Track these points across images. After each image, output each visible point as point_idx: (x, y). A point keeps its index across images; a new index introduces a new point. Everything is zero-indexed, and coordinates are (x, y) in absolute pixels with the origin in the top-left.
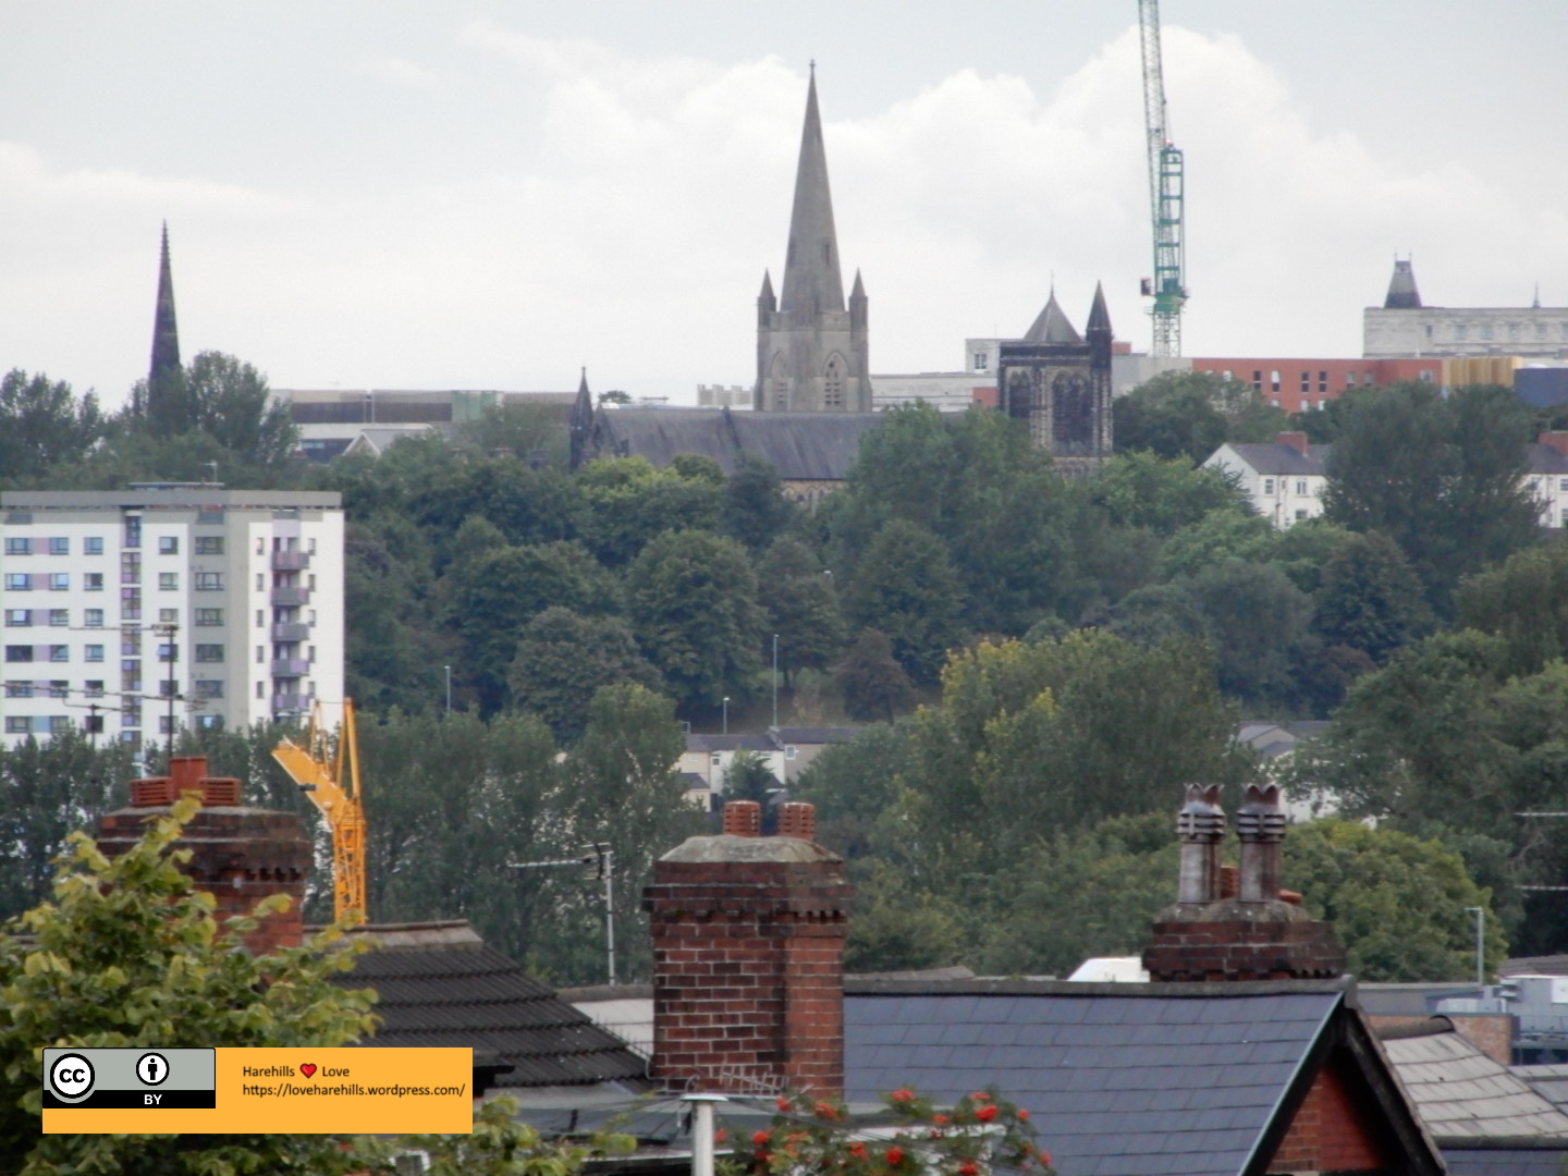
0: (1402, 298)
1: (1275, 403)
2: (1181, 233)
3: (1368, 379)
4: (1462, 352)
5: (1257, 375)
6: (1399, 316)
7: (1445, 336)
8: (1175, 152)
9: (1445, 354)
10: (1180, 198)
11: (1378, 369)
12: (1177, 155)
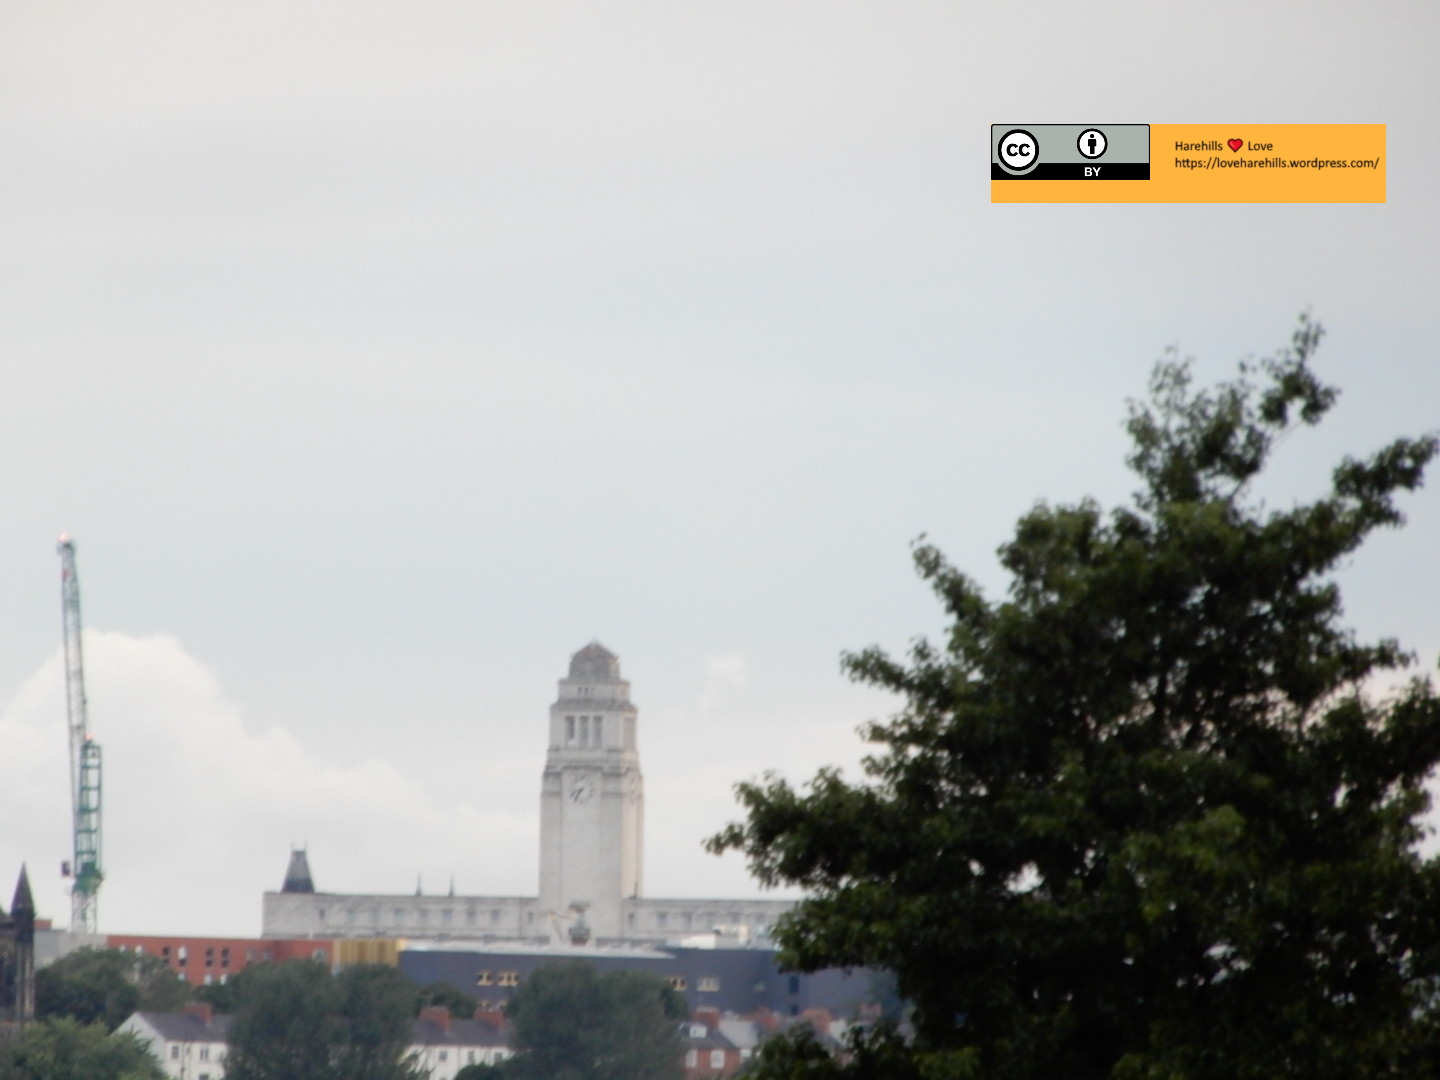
0: (299, 883)
1: (181, 977)
2: (99, 819)
3: (265, 957)
4: (352, 934)
5: (166, 951)
6: (295, 900)
7: (336, 919)
8: (93, 747)
9: (335, 936)
10: (99, 788)
11: (275, 948)
12: (95, 751)
